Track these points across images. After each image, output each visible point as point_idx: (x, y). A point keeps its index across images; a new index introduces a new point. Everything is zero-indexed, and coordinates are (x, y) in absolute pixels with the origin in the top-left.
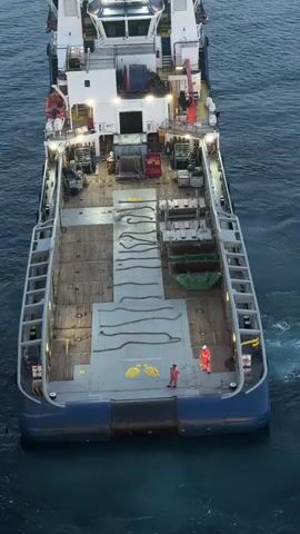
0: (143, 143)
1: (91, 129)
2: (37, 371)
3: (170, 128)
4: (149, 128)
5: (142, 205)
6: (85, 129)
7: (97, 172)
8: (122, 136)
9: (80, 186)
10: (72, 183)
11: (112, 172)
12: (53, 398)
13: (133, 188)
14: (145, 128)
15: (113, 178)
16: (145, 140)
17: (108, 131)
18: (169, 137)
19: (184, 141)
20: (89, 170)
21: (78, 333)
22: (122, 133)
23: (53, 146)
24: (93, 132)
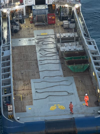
0: (46, 9)
1: (22, 3)
2: (10, 108)
3: (58, 2)
4: (48, 2)
5: (48, 36)
6: (19, 3)
7: (25, 23)
8: (36, 6)
9: (18, 29)
10: (15, 27)
11: (32, 22)
12: (18, 119)
13: (42, 29)
14: (47, 2)
15: (33, 25)
16: (47, 7)
17: (30, 4)
18: (58, 6)
19: (65, 8)
20: (21, 22)
21: (25, 92)
22: (36, 4)
23: (5, 10)
24: (23, 4)
